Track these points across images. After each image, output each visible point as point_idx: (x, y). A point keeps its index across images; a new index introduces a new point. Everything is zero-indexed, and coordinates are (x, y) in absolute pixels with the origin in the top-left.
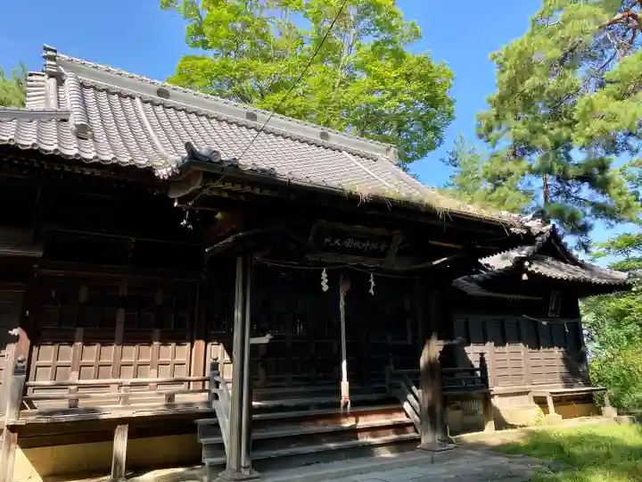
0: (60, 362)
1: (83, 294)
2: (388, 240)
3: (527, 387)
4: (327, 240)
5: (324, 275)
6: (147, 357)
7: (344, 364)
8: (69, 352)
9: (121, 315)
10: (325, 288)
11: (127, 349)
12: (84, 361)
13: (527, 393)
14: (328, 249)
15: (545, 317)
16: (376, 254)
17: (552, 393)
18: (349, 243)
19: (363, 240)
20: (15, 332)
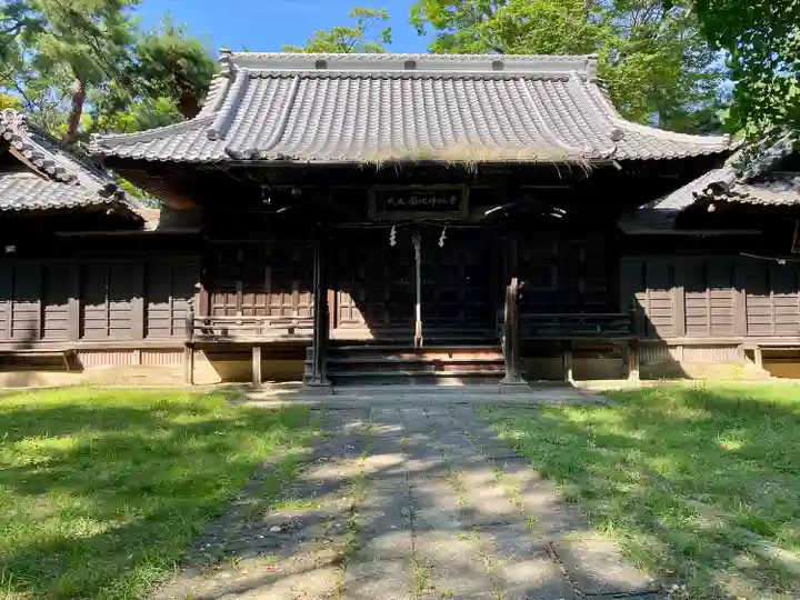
0: (229, 305)
1: (240, 256)
2: (457, 193)
3: (736, 338)
4: (390, 201)
5: (393, 232)
6: (289, 302)
7: (418, 307)
8: (233, 300)
9: (268, 271)
10: (393, 243)
11: (275, 296)
12: (245, 305)
13: (736, 346)
14: (391, 208)
15: (785, 253)
16: (447, 208)
17: (760, 346)
18: (414, 201)
19: (429, 197)
20: (198, 285)
